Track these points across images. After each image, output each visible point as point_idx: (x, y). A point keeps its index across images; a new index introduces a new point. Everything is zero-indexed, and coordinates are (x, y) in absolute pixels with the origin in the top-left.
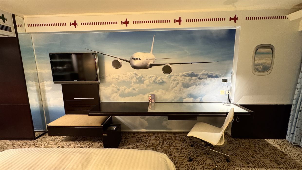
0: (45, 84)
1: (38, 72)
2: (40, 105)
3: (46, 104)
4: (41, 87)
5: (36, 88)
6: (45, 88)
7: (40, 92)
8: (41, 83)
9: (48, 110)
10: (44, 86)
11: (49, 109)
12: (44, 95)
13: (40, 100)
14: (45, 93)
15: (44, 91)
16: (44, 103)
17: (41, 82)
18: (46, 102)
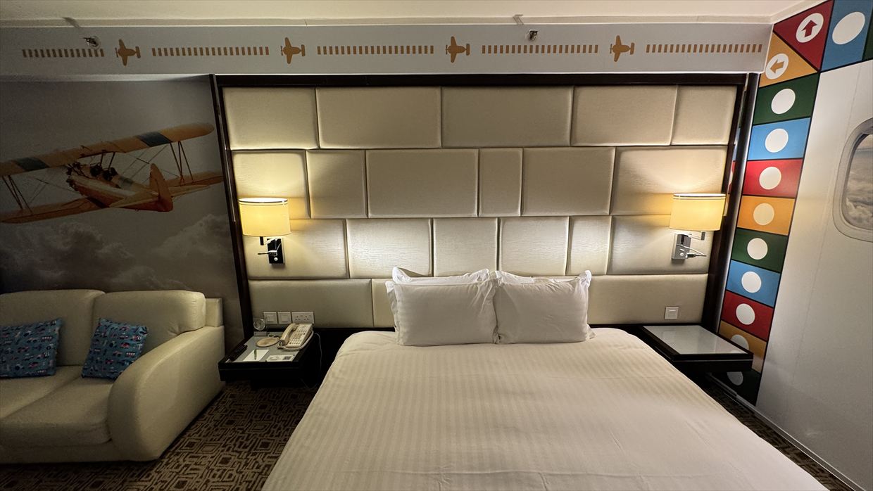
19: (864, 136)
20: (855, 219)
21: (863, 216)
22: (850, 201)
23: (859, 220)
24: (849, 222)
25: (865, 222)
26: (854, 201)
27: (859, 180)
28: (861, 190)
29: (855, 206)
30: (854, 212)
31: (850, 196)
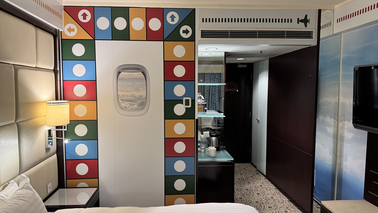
0: (346, 127)
1: (341, 101)
2: (333, 162)
3: (341, 164)
4: (340, 131)
5: (334, 130)
6: (344, 133)
7: (337, 139)
8: (341, 123)
9: (342, 176)
10: (344, 129)
11: (344, 176)
12: (342, 146)
13: (334, 154)
14: (343, 143)
15: (342, 138)
16: (338, 162)
17: (341, 121)
18: (342, 160)
19: (120, 72)
20: (124, 107)
21: (127, 106)
22: (121, 100)
23: (126, 108)
24: (122, 109)
25: (128, 108)
26: (122, 100)
27: (122, 91)
28: (124, 95)
29: (123, 102)
30: (123, 105)
31: (120, 98)
